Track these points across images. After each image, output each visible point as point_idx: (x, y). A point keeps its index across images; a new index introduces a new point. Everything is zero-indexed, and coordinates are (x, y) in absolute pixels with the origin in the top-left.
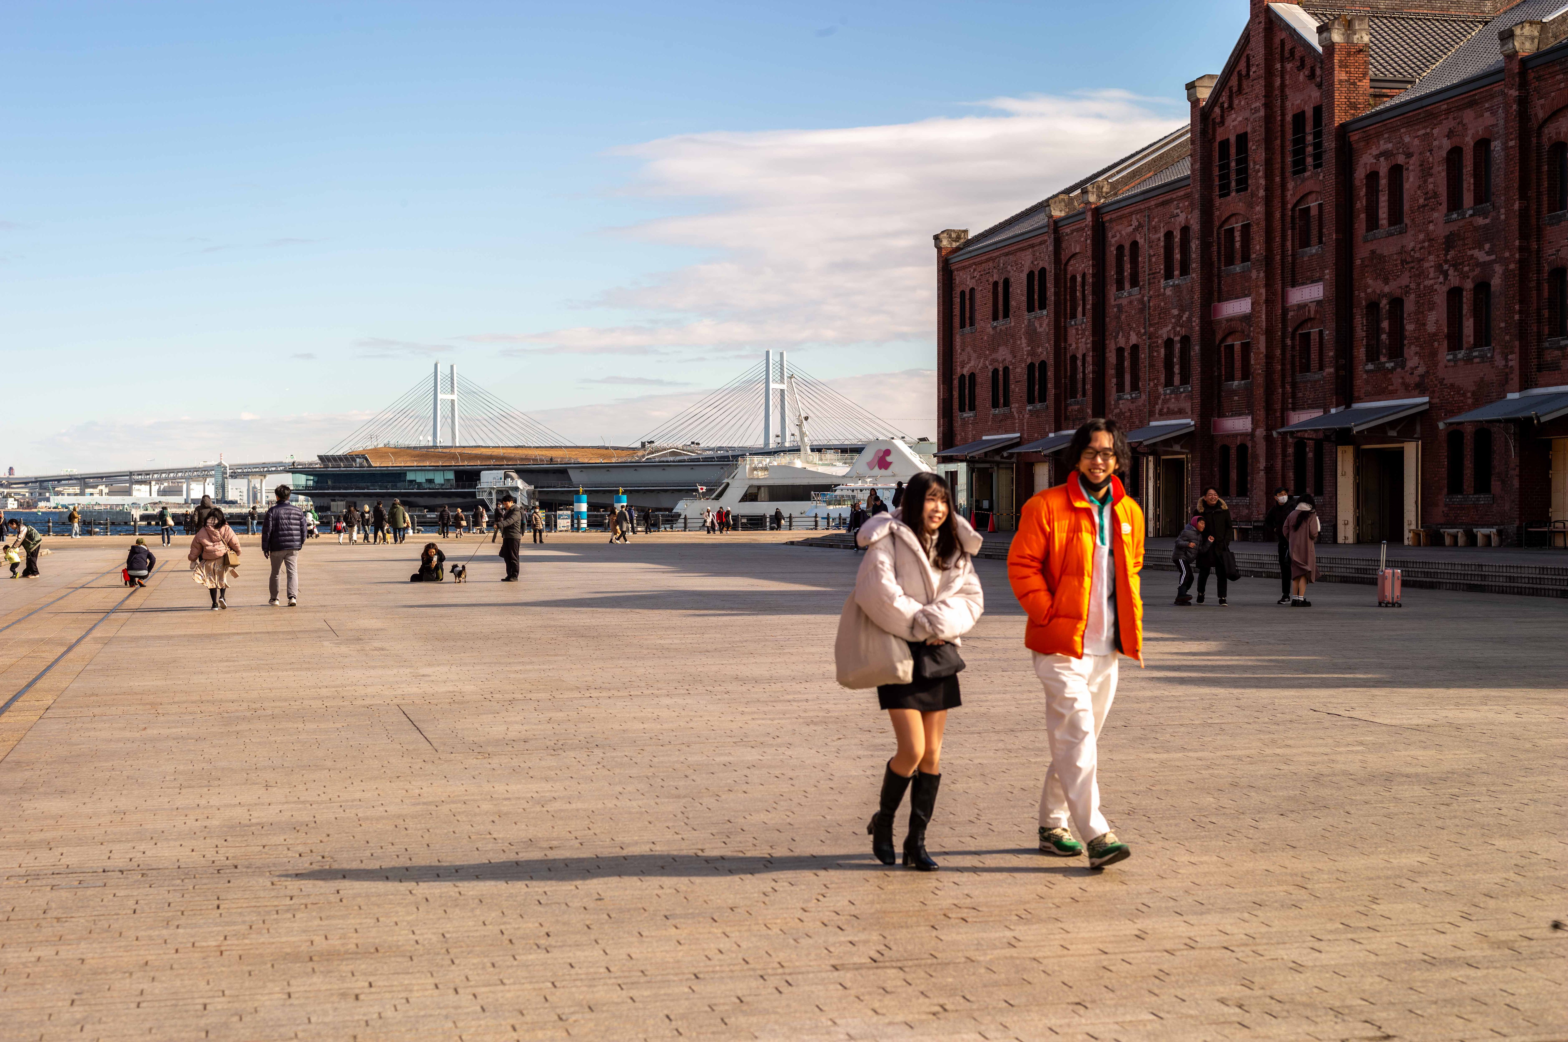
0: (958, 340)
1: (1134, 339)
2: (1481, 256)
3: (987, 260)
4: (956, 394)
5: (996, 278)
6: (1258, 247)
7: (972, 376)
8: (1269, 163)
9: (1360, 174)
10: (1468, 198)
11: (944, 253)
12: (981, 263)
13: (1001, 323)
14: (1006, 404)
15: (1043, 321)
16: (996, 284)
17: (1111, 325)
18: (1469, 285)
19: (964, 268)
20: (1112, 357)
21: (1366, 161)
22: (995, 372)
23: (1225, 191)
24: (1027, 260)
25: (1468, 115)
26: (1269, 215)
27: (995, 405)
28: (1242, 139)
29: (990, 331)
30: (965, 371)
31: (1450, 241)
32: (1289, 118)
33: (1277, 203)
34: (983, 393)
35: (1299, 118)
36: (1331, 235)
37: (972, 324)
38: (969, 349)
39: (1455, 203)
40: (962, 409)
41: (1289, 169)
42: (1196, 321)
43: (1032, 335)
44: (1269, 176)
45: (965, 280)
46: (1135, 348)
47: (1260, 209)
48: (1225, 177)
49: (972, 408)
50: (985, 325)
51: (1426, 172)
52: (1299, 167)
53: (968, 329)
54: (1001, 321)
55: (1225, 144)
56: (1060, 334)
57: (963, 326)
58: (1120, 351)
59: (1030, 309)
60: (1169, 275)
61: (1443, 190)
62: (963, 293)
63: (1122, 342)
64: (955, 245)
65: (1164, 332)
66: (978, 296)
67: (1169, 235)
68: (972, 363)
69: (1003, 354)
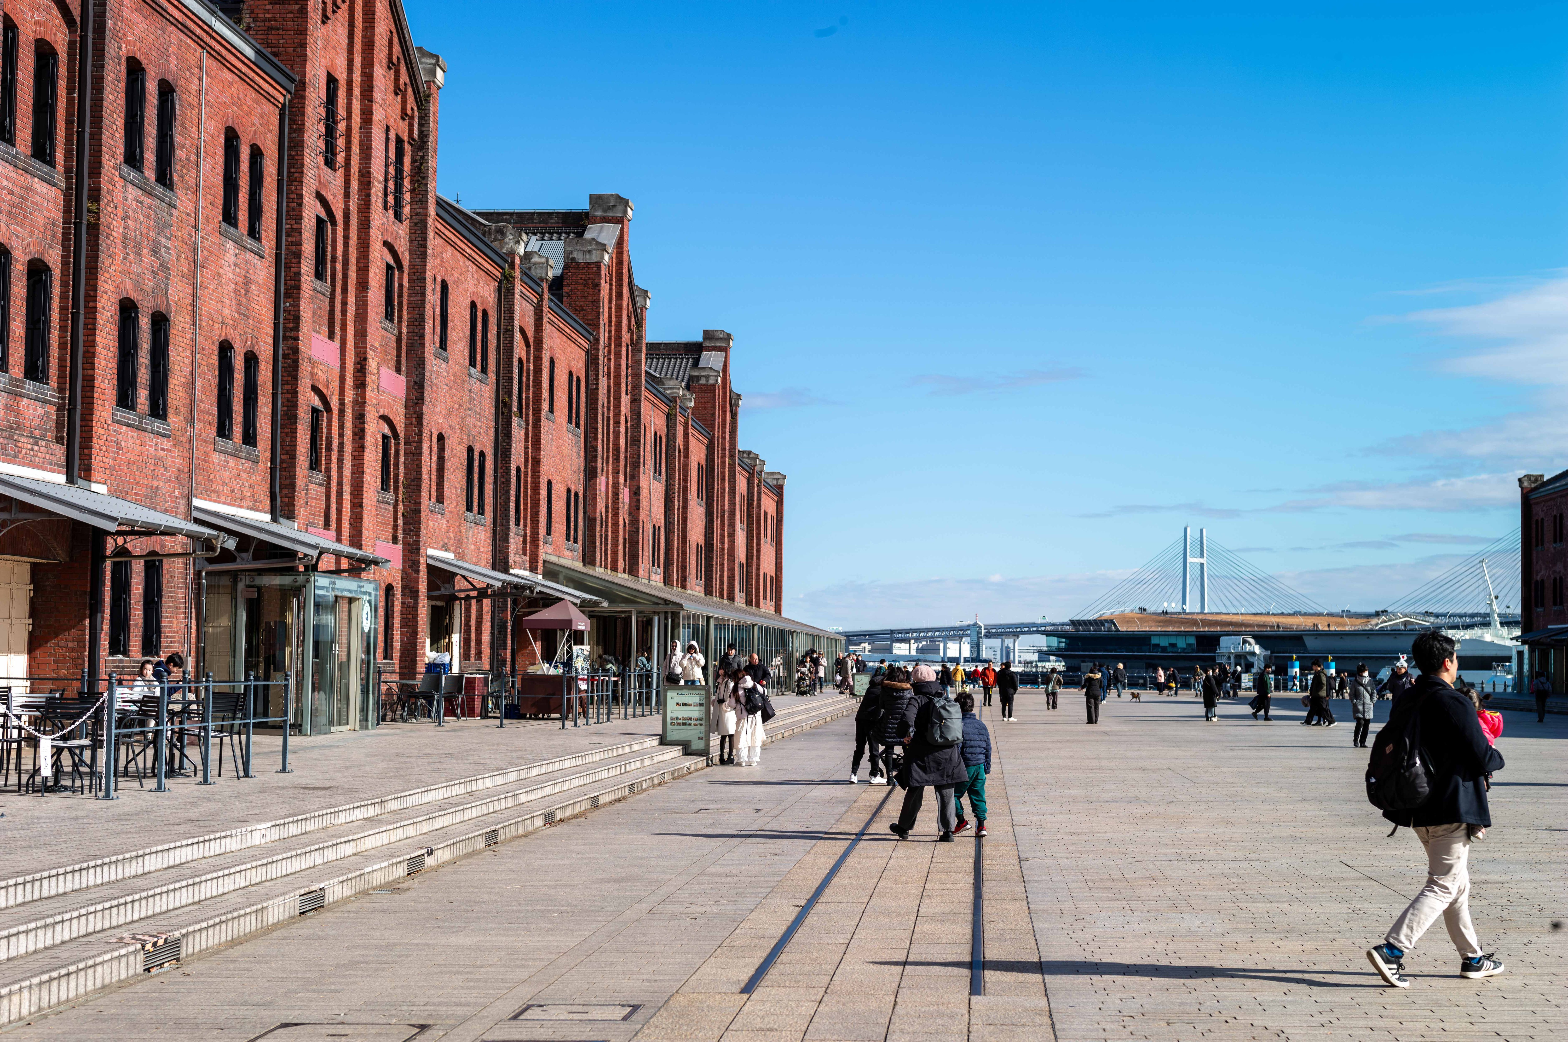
0: (1533, 555)
3: (1551, 499)
4: (1533, 594)
5: (1555, 513)
11: (1525, 491)
12: (1546, 501)
13: (1558, 545)
14: (1561, 603)
16: (1555, 517)
19: (1538, 503)
22: (1555, 579)
27: (1555, 604)
29: (1552, 550)
34: (1549, 594)
37: (1542, 545)
38: (1540, 562)
40: (1537, 606)
45: (1539, 512)
49: (1542, 605)
50: (1551, 547)
53: (1540, 547)
54: (1558, 544)
57: (1537, 545)
62: (1537, 521)
64: (1533, 485)
66: (1546, 524)
68: (1542, 573)
69: (1559, 567)
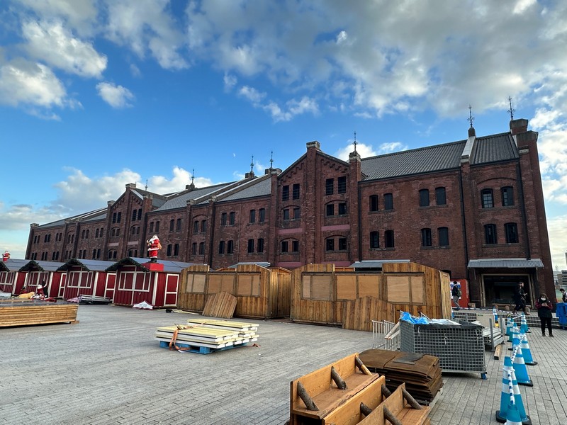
0: (33, 246)
1: (85, 249)
2: (177, 239)
3: (44, 230)
6: (122, 233)
7: (36, 254)
8: (127, 218)
9: (149, 222)
10: (175, 229)
11: (32, 228)
13: (47, 243)
15: (60, 244)
16: (47, 235)
17: (79, 245)
18: (174, 244)
19: (39, 231)
20: (78, 252)
21: (151, 220)
22: (43, 253)
23: (114, 222)
24: (57, 231)
25: (176, 214)
26: (126, 228)
28: (120, 213)
29: (43, 244)
30: (34, 252)
31: (170, 236)
32: (132, 210)
33: (128, 225)
34: (39, 257)
35: (135, 211)
36: (141, 232)
37: (38, 243)
38: (36, 248)
39: (172, 229)
41: (131, 219)
42: (104, 247)
43: (55, 246)
44: (127, 220)
45: (38, 234)
46: (85, 251)
47: (124, 226)
48: (114, 219)
50: (42, 242)
51: (165, 223)
52: (134, 219)
55: (115, 214)
56: (64, 246)
57: (35, 243)
58: (81, 251)
59: (57, 240)
60: (97, 237)
61: (169, 227)
62: (36, 236)
63: (81, 249)
64: (35, 227)
65: (94, 248)
66: (41, 237)
67: (98, 229)
68: (37, 251)
69: (47, 250)
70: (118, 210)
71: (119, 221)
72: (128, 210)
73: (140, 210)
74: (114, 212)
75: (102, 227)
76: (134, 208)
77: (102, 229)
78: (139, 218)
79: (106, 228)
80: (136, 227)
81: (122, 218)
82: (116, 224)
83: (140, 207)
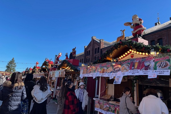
23: (87, 55)
26: (92, 57)
28: (89, 51)
32: (95, 49)
33: (93, 56)
35: (96, 49)
41: (94, 53)
44: (92, 54)
47: (91, 57)
48: (87, 54)
52: (96, 53)
55: (87, 52)
70: (89, 50)
71: (89, 55)
72: (93, 49)
73: (98, 48)
74: (87, 51)
75: (82, 58)
76: (95, 47)
77: (82, 59)
78: (98, 52)
79: (84, 58)
80: (97, 56)
81: (90, 53)
82: (88, 56)
83: (98, 46)
